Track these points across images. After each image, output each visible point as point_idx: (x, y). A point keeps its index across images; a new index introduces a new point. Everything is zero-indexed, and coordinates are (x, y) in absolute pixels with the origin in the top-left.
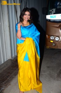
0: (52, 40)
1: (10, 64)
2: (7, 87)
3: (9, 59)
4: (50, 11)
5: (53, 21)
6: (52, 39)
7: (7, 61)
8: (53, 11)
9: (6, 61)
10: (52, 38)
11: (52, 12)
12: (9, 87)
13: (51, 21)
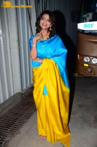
0: (86, 63)
1: (19, 100)
2: (14, 136)
3: (18, 92)
4: (85, 16)
5: (88, 32)
6: (86, 61)
7: (14, 95)
8: (88, 16)
9: (12, 95)
10: (86, 59)
11: (87, 18)
12: (17, 137)
13: (85, 32)
